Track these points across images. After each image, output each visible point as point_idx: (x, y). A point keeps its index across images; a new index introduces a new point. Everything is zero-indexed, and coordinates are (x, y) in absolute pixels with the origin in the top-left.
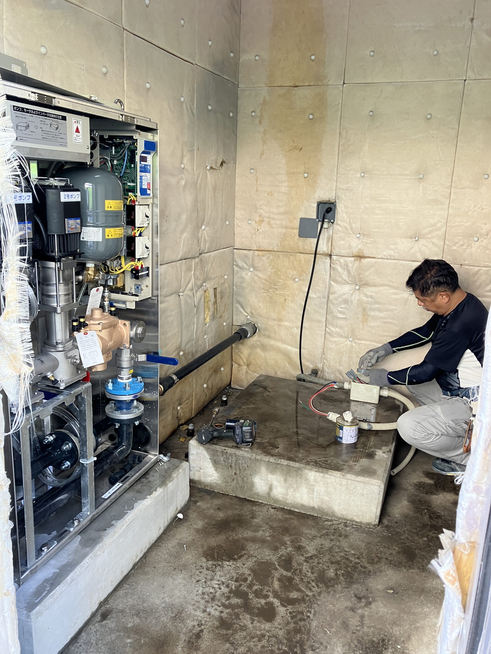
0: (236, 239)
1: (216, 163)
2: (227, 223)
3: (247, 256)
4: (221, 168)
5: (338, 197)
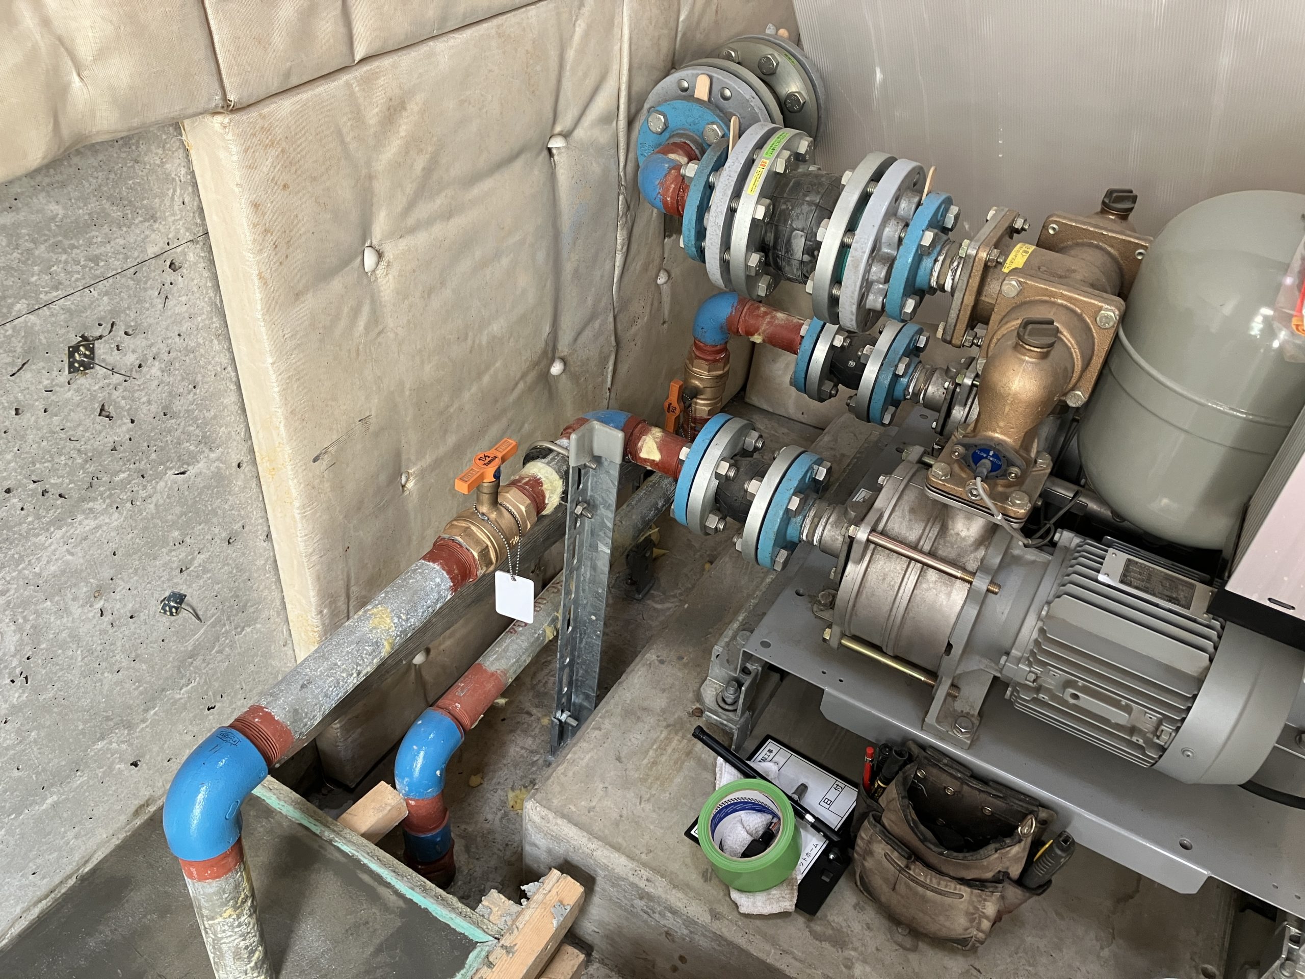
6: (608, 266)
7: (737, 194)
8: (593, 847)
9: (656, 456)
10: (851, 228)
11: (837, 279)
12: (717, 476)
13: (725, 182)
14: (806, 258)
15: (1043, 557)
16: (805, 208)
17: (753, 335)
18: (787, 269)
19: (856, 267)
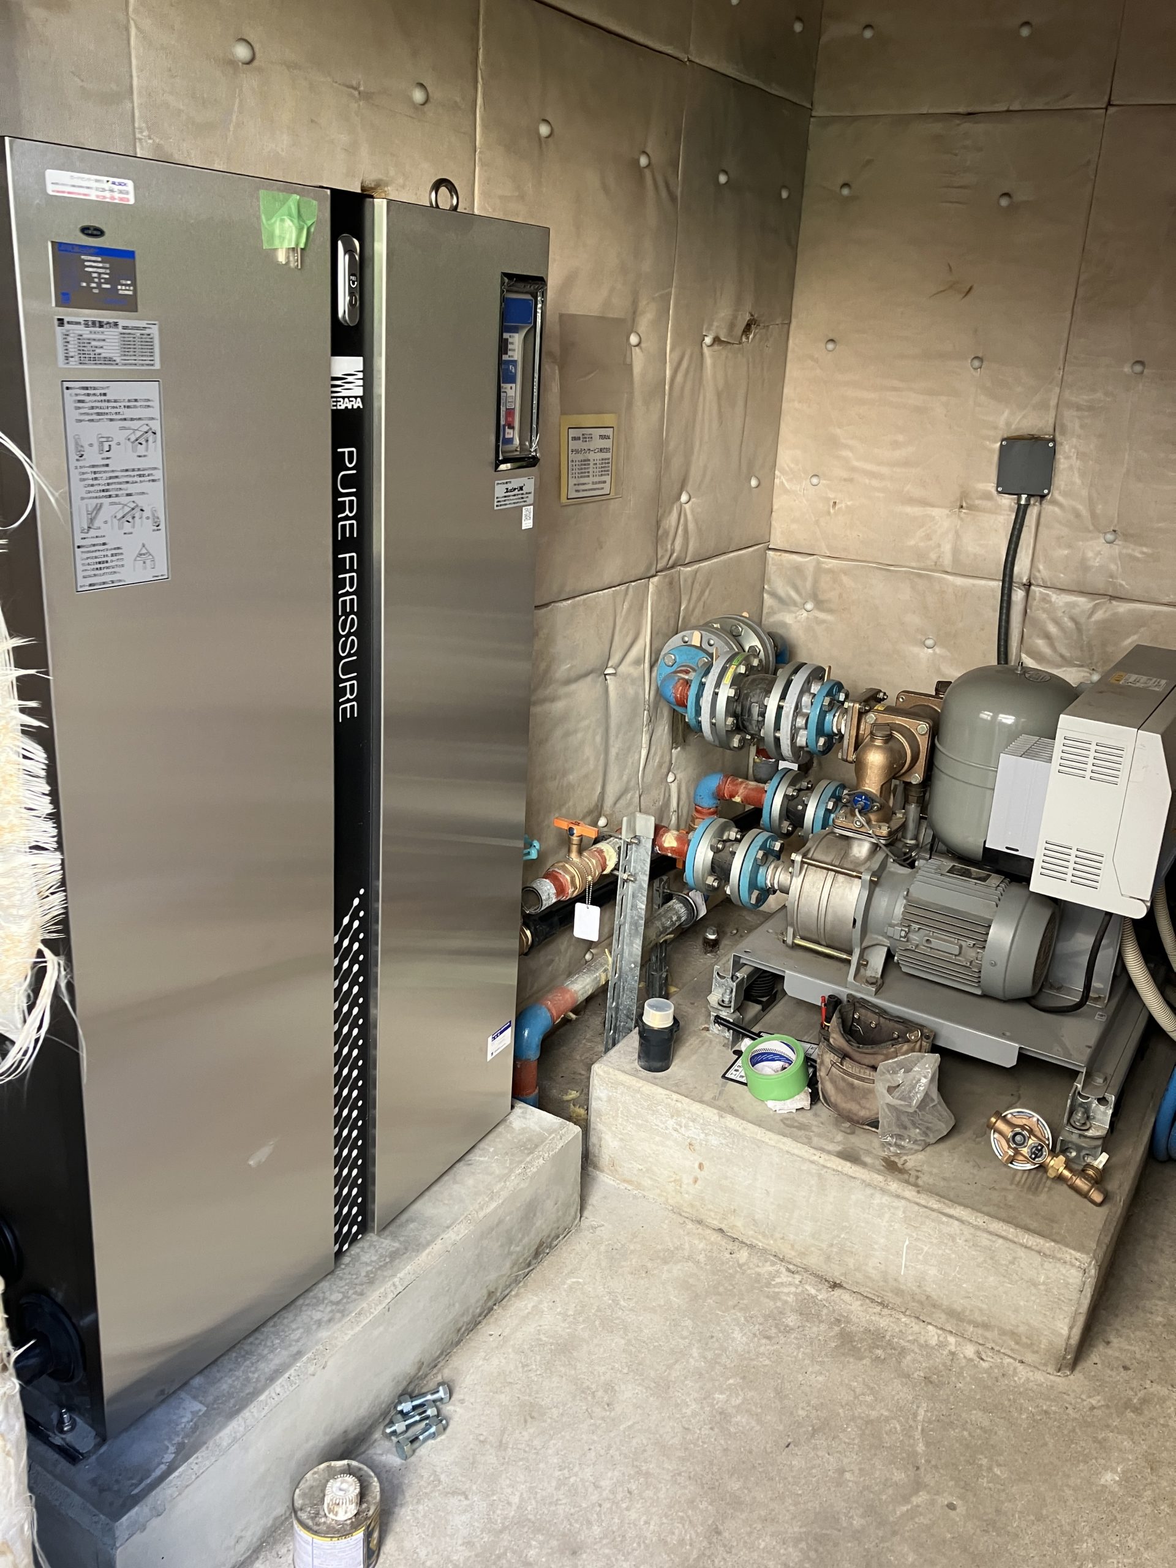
0: (773, 523)
1: (732, 326)
2: (754, 483)
3: (801, 571)
4: (744, 339)
5: (1063, 426)
6: (637, 757)
7: (718, 685)
8: (640, 1085)
9: (674, 844)
10: (783, 697)
11: (777, 727)
12: (712, 848)
13: (710, 681)
14: (760, 719)
15: (908, 871)
16: (758, 691)
17: (734, 797)
18: (750, 727)
19: (787, 717)
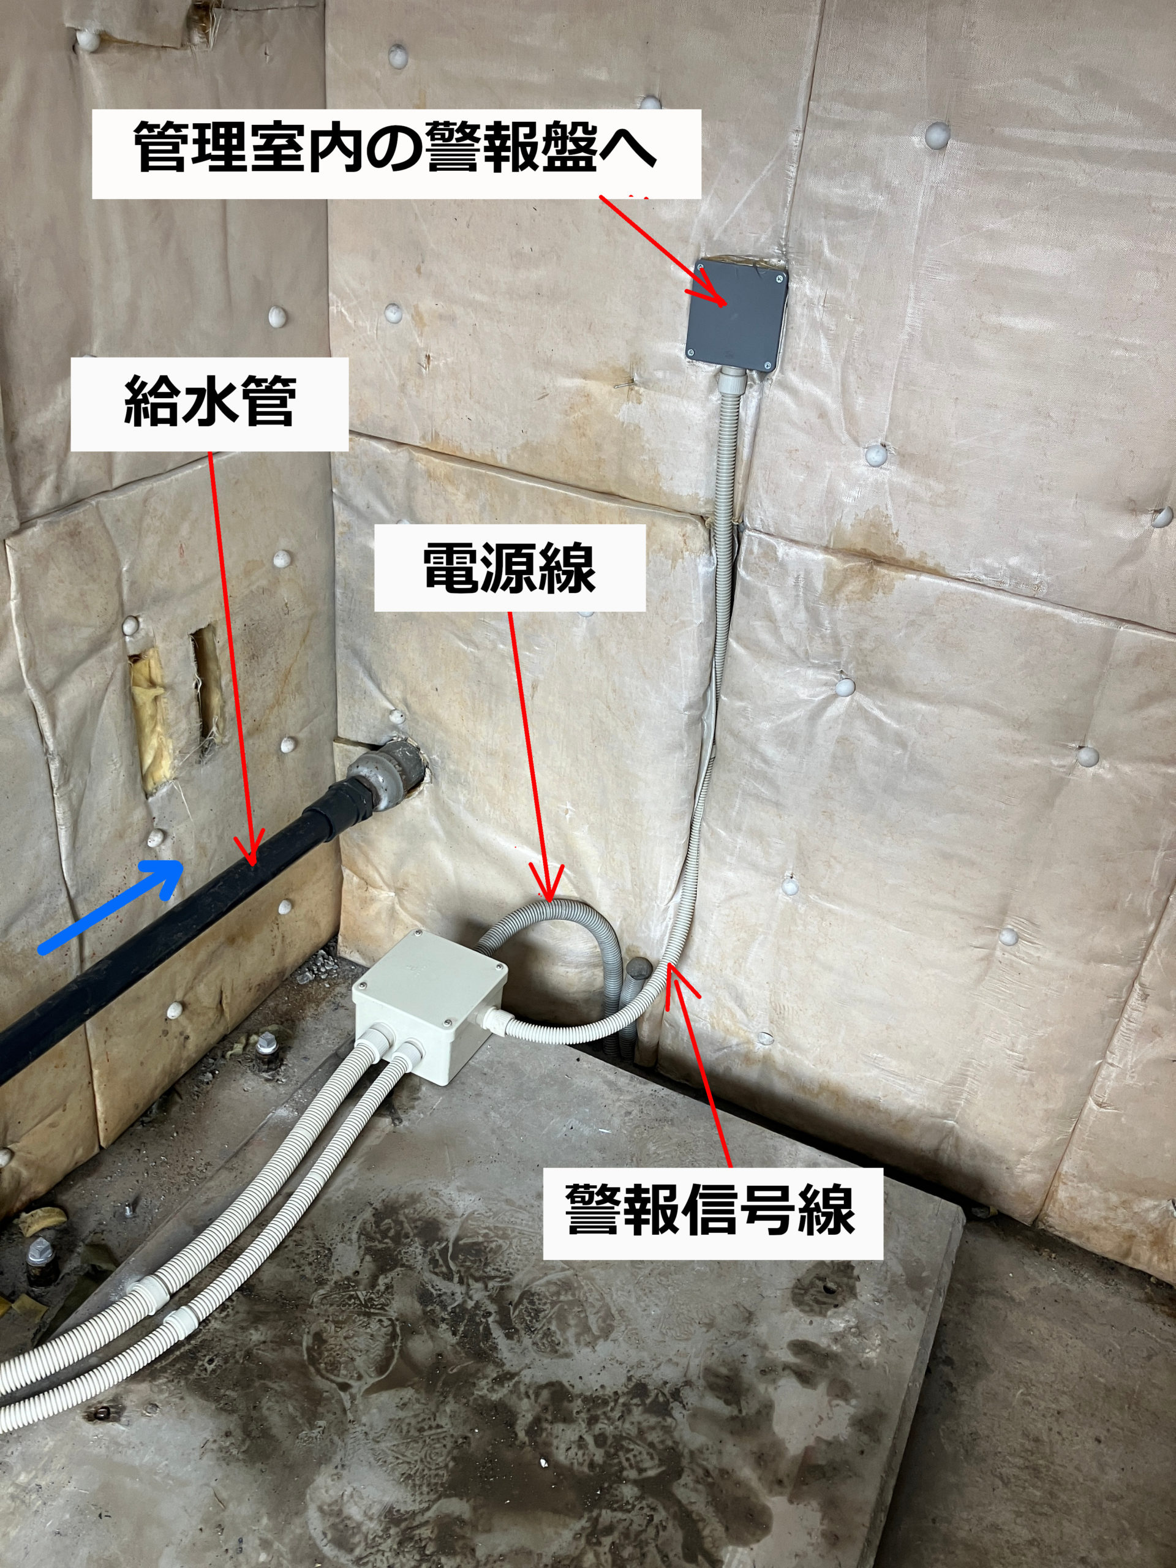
2: (276, 319)
3: (386, 471)
4: (196, 38)
